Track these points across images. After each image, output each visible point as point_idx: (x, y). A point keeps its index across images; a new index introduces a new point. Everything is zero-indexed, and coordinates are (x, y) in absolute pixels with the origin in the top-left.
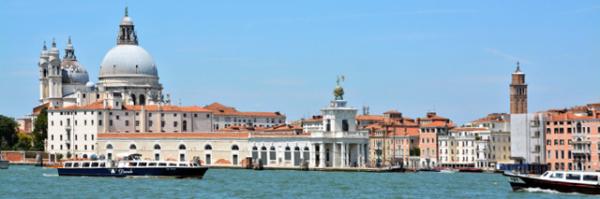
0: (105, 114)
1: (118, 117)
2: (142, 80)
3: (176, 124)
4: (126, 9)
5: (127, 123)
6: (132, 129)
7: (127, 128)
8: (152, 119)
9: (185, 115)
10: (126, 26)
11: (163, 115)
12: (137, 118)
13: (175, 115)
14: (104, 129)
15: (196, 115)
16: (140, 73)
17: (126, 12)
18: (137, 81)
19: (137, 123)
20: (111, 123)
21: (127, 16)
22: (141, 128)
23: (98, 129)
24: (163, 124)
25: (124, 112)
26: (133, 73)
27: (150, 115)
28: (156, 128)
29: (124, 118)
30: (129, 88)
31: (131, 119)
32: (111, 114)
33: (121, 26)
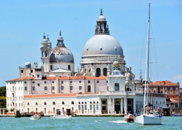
0: (29, 83)
1: (39, 85)
2: (104, 58)
3: (80, 88)
4: (101, 10)
5: (46, 88)
6: (49, 92)
7: (46, 92)
8: (63, 85)
9: (89, 82)
10: (100, 22)
11: (71, 82)
12: (53, 85)
13: (80, 82)
14: (28, 93)
15: (98, 82)
16: (103, 53)
17: (102, 12)
18: (101, 59)
19: (53, 88)
20: (34, 88)
21: (102, 15)
22: (56, 91)
23: (24, 93)
24: (71, 88)
25: (44, 81)
26: (99, 54)
27: (62, 83)
28: (66, 90)
29: (43, 85)
30: (95, 64)
31: (49, 85)
32: (34, 82)
33: (97, 22)
